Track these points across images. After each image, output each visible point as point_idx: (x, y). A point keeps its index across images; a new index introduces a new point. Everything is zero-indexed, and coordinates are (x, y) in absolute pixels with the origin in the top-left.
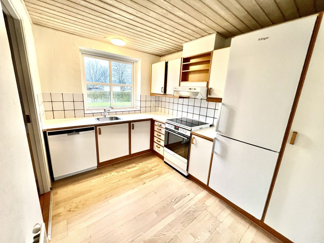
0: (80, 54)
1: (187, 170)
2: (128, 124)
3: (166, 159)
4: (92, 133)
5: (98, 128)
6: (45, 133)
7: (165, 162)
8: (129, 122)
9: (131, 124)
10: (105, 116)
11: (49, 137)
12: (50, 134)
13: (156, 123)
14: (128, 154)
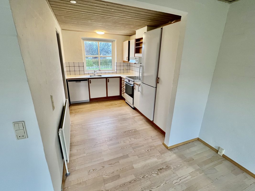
0: (82, 41)
1: (133, 104)
2: (105, 79)
3: (127, 100)
4: (87, 82)
5: (89, 80)
6: (67, 80)
7: (126, 102)
8: (106, 78)
9: (107, 79)
10: (95, 75)
11: (68, 82)
12: (69, 81)
13: (122, 79)
14: (106, 96)
